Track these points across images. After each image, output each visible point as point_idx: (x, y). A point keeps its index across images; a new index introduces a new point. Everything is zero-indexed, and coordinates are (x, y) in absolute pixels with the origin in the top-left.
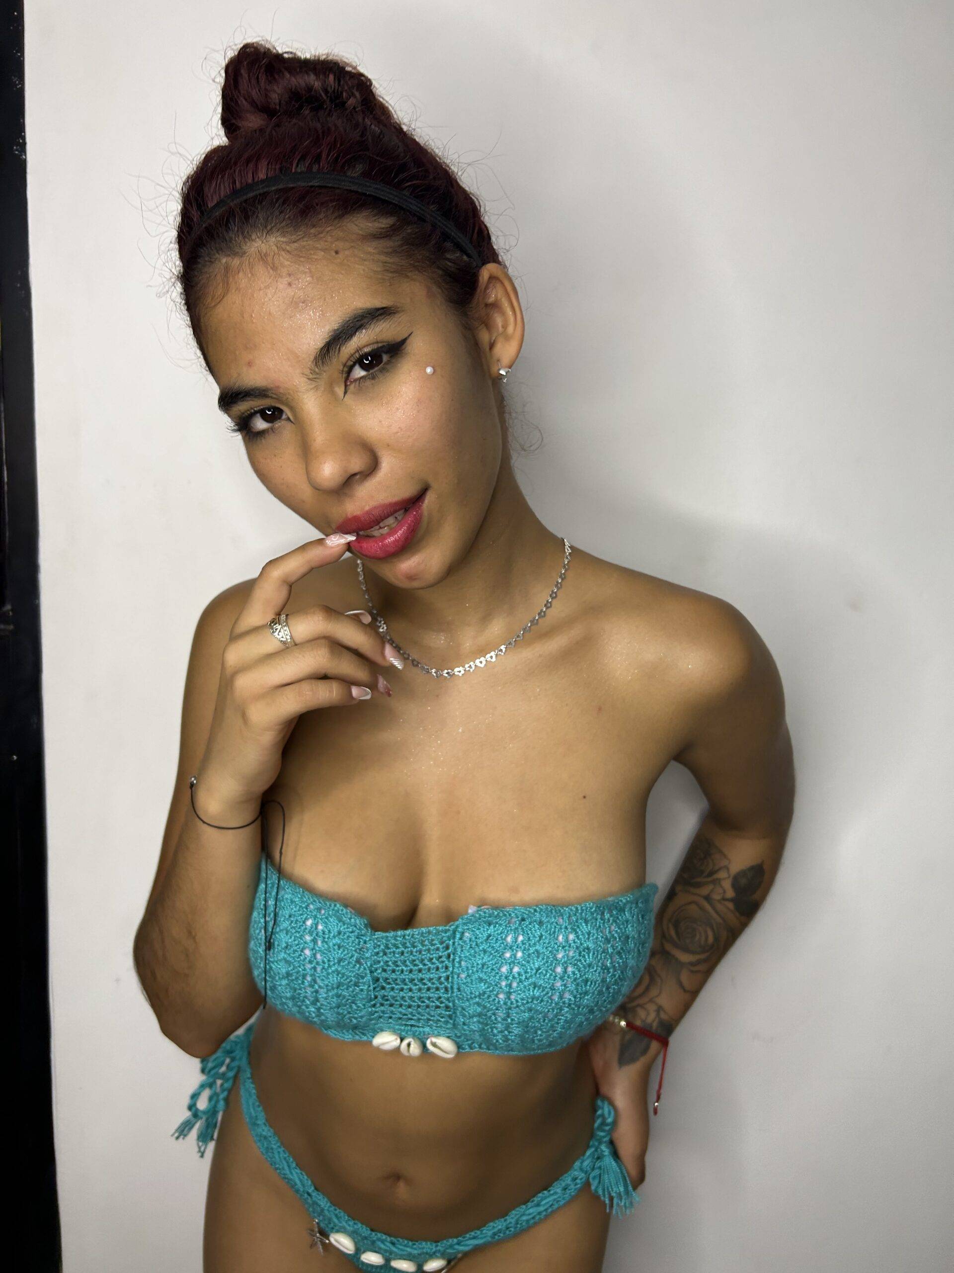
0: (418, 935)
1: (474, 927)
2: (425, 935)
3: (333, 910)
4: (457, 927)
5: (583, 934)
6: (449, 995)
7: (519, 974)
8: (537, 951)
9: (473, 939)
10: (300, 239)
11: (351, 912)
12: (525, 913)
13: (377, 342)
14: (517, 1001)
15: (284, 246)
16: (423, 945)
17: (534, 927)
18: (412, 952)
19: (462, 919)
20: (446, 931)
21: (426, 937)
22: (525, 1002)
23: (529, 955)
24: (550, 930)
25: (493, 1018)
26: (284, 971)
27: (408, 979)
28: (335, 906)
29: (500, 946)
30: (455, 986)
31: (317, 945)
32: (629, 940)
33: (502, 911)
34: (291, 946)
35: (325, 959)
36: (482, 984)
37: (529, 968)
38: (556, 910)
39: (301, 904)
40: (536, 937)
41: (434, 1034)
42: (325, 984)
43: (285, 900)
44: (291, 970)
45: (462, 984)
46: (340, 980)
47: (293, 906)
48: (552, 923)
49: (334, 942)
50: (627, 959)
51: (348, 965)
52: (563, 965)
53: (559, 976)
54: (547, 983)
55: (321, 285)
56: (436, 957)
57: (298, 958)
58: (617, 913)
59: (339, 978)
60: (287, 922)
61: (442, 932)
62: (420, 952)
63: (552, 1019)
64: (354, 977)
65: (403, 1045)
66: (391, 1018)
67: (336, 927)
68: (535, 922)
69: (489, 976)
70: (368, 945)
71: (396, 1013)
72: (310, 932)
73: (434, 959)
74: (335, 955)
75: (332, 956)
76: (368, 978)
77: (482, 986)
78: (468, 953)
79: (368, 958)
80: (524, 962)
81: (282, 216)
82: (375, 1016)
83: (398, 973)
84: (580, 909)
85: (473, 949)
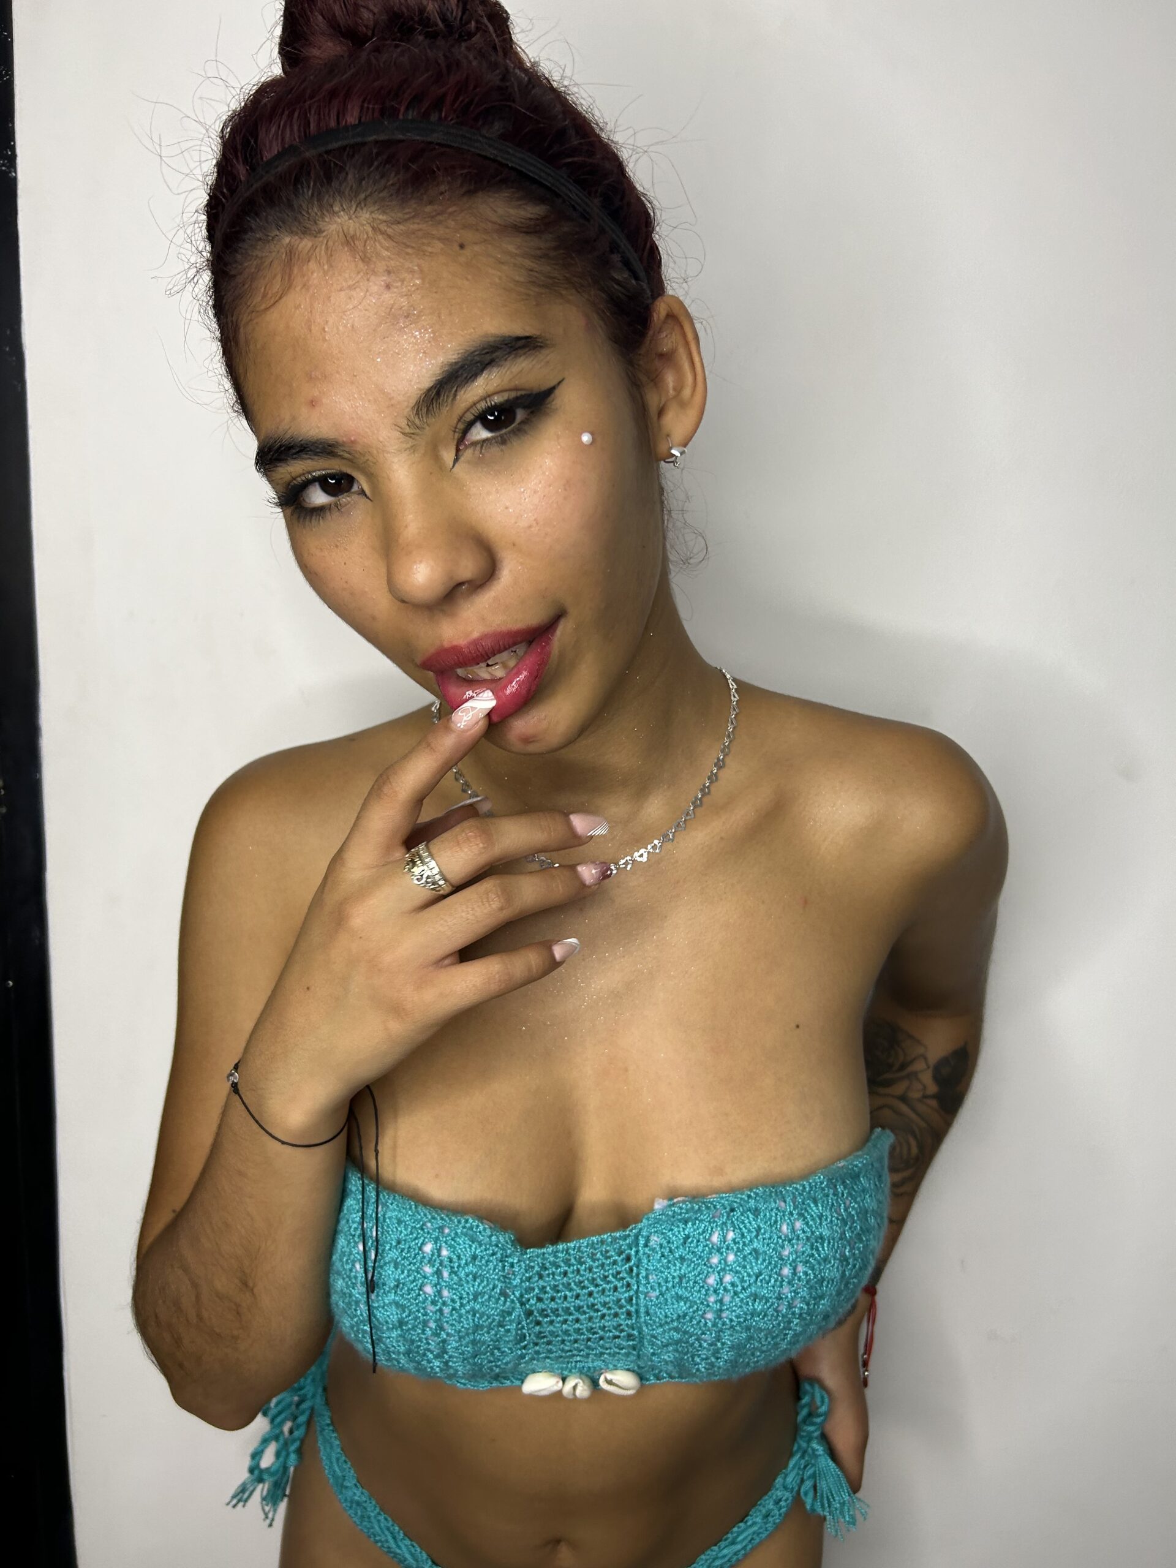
0: (587, 1247)
1: (664, 1229)
2: (596, 1246)
3: (464, 1227)
4: (640, 1230)
5: (813, 1220)
6: (634, 1321)
7: (733, 1284)
8: (755, 1250)
9: (665, 1244)
11: (491, 1228)
12: (735, 1202)
14: (731, 1320)
15: (383, 227)
16: (594, 1261)
17: (748, 1218)
18: (578, 1271)
19: (648, 1219)
20: (625, 1238)
21: (598, 1248)
22: (742, 1320)
23: (744, 1258)
24: (770, 1219)
25: (697, 1344)
26: (395, 1318)
27: (574, 1307)
28: (467, 1221)
29: (703, 1251)
30: (642, 1310)
31: (442, 1278)
32: (869, 1215)
33: (704, 1203)
34: (403, 1284)
35: (455, 1296)
36: (682, 1304)
37: (745, 1274)
38: (776, 1191)
39: (414, 1225)
40: (752, 1232)
41: (608, 1368)
42: (455, 1330)
43: (387, 1220)
44: (406, 1317)
45: (652, 1305)
46: (479, 1322)
47: (401, 1228)
48: (772, 1210)
49: (467, 1271)
50: (867, 1240)
51: (489, 1300)
52: (791, 1265)
53: (786, 1280)
54: (771, 1291)
55: (436, 292)
56: (613, 1274)
57: (415, 1300)
58: (851, 1183)
59: (476, 1320)
60: (395, 1251)
61: (619, 1239)
62: (590, 1269)
63: (777, 1336)
64: (497, 1316)
65: (567, 1388)
66: (548, 1358)
67: (468, 1250)
68: (748, 1211)
69: (691, 1291)
70: (516, 1269)
71: (556, 1352)
72: (431, 1262)
73: (610, 1277)
74: (470, 1288)
75: (465, 1291)
76: (518, 1314)
77: (683, 1306)
78: (659, 1263)
79: (516, 1286)
80: (738, 1268)
81: (383, 182)
82: (527, 1358)
83: (559, 1301)
84: (807, 1187)
85: (666, 1258)
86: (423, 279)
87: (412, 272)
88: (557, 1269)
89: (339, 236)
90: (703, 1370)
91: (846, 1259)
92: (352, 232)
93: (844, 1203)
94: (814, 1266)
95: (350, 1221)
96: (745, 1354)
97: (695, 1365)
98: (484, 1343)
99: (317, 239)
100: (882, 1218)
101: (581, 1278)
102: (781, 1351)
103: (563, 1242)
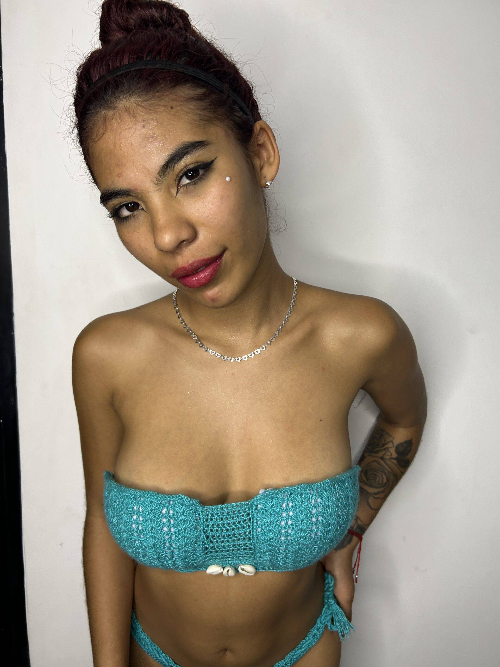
0: (231, 508)
1: (263, 501)
3: (179, 499)
4: (254, 502)
5: (325, 498)
6: (251, 542)
7: (292, 525)
8: (301, 510)
9: (264, 508)
10: (150, 99)
11: (190, 498)
12: (292, 490)
13: (197, 162)
14: (292, 540)
15: (140, 103)
16: (234, 514)
17: (298, 497)
18: (227, 518)
19: (256, 497)
20: (247, 505)
21: (235, 509)
22: (296, 540)
23: (297, 513)
24: (307, 497)
25: (278, 551)
27: (227, 535)
29: (279, 511)
30: (255, 537)
31: (171, 523)
32: (349, 498)
34: (155, 527)
35: (176, 531)
36: (271, 533)
37: (297, 520)
38: (309, 486)
39: (158, 502)
40: (300, 503)
41: (242, 563)
42: (177, 546)
44: (156, 541)
45: (259, 534)
46: (187, 542)
47: (152, 505)
48: (308, 494)
49: (181, 519)
51: (190, 531)
52: (316, 517)
53: (314, 523)
54: (308, 527)
55: (163, 127)
56: (242, 521)
57: (160, 534)
58: (341, 484)
60: (150, 514)
61: (245, 505)
62: (233, 518)
63: (311, 548)
64: (194, 538)
65: (225, 572)
66: (217, 558)
67: (181, 509)
68: (298, 494)
69: (274, 528)
70: (201, 516)
71: (220, 556)
72: (166, 516)
74: (182, 526)
75: (180, 528)
76: (203, 537)
77: (271, 535)
78: (261, 516)
79: (201, 524)
80: (294, 518)
81: (139, 85)
82: (208, 559)
83: (220, 532)
84: (322, 484)
85: (264, 514)
86: (157, 122)
87: (153, 120)
88: (218, 517)
89: (123, 109)
91: (340, 516)
92: (128, 106)
93: (338, 492)
94: (326, 517)
96: (299, 556)
98: (189, 551)
99: (115, 110)
101: (229, 522)
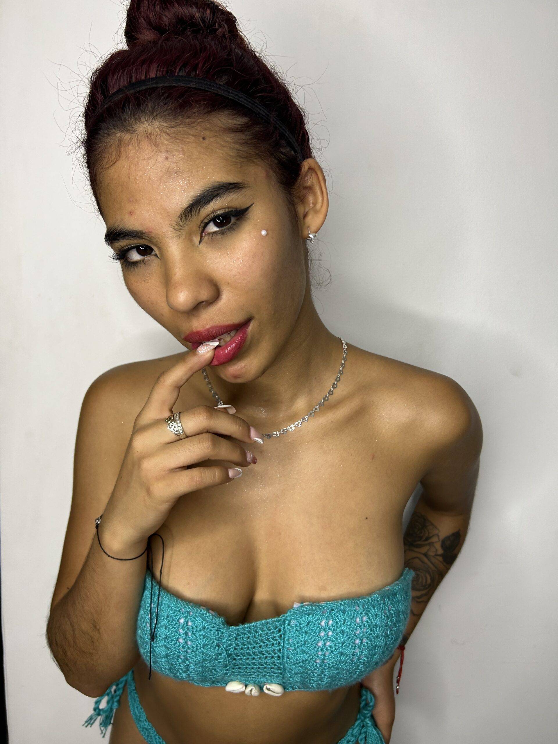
0: (260, 625)
1: (298, 617)
2: (264, 625)
3: (199, 613)
4: (286, 617)
5: (372, 616)
6: (281, 661)
7: (331, 647)
8: (342, 630)
9: (298, 624)
10: (178, 125)
11: (212, 615)
12: (333, 606)
14: (329, 664)
15: (164, 129)
16: (263, 631)
17: (340, 614)
18: (255, 635)
19: (290, 612)
20: (278, 621)
22: (334, 664)
23: (337, 634)
24: (351, 615)
25: (312, 675)
26: (164, 653)
27: (252, 652)
28: (201, 611)
29: (317, 629)
30: (285, 656)
31: (188, 636)
32: (400, 614)
33: (318, 606)
34: (169, 637)
35: (194, 645)
37: (337, 642)
38: (355, 602)
39: (176, 609)
40: (341, 621)
41: (268, 682)
42: (193, 661)
43: (163, 605)
44: (170, 653)
45: (290, 654)
46: (205, 658)
47: (169, 610)
48: (352, 611)
49: (200, 634)
50: (399, 626)
51: (210, 648)
52: (360, 638)
53: (357, 646)
54: (350, 651)
55: (190, 161)
56: (272, 638)
57: (174, 645)
58: (392, 598)
59: (204, 657)
60: (166, 620)
61: (276, 622)
62: (261, 635)
63: (352, 672)
64: (214, 655)
65: (248, 690)
66: (239, 675)
67: (201, 624)
68: (340, 611)
69: (309, 649)
70: (225, 635)
71: (243, 672)
72: (183, 628)
73: (271, 639)
74: (201, 642)
75: (199, 643)
76: (225, 655)
77: (305, 656)
78: (295, 634)
79: (224, 642)
80: (333, 639)
81: (166, 107)
82: (228, 675)
83: (245, 650)
84: (370, 600)
85: (298, 632)
86: (184, 155)
87: (179, 151)
88: (244, 635)
89: (143, 133)
90: (315, 686)
91: (388, 636)
92: (150, 131)
93: (388, 608)
94: (372, 639)
95: (146, 603)
96: (335, 680)
97: (311, 684)
98: (208, 667)
99: (133, 135)
100: (407, 614)
101: (256, 639)
102: (354, 679)
103: (248, 623)
